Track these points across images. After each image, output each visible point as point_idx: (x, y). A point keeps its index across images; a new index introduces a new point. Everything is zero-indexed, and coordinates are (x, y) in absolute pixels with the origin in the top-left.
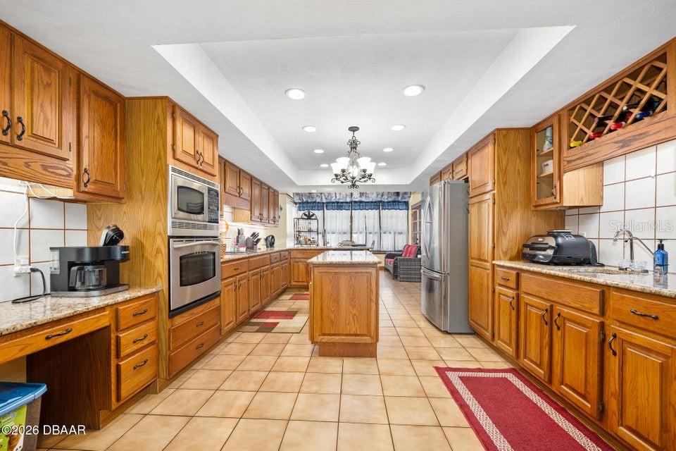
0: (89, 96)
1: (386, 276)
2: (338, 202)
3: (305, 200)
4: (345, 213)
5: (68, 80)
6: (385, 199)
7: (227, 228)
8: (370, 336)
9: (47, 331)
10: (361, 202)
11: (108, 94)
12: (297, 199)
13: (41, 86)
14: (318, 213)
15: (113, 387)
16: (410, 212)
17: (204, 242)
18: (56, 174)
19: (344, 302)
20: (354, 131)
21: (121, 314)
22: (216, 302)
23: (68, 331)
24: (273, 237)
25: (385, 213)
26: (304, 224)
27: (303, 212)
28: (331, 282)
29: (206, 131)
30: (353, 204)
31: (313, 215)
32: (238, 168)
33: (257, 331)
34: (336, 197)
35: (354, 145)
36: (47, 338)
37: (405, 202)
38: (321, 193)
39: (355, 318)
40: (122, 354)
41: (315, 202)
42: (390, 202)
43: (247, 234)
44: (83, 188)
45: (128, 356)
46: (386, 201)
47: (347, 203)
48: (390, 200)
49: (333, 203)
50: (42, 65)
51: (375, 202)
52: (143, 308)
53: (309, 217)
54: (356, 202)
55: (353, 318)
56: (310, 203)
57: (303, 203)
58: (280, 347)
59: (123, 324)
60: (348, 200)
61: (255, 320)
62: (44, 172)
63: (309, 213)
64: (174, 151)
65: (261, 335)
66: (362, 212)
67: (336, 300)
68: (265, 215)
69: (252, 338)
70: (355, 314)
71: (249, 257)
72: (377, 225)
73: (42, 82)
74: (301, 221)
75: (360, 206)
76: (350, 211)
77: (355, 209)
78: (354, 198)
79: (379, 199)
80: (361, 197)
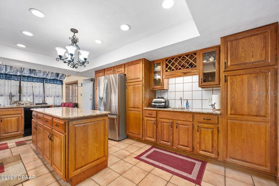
6: (49, 77)
16: (64, 86)
19: (91, 141)
20: (75, 32)
25: (48, 86)
30: (22, 77)
37: (60, 80)
46: (50, 78)
47: (16, 75)
48: (52, 78)
51: (41, 78)
54: (24, 76)
55: (96, 149)
60: (18, 74)
66: (29, 84)
70: (97, 147)
75: (28, 79)
76: (19, 82)
77: (23, 81)
78: (24, 73)
79: (44, 77)
80: (30, 73)
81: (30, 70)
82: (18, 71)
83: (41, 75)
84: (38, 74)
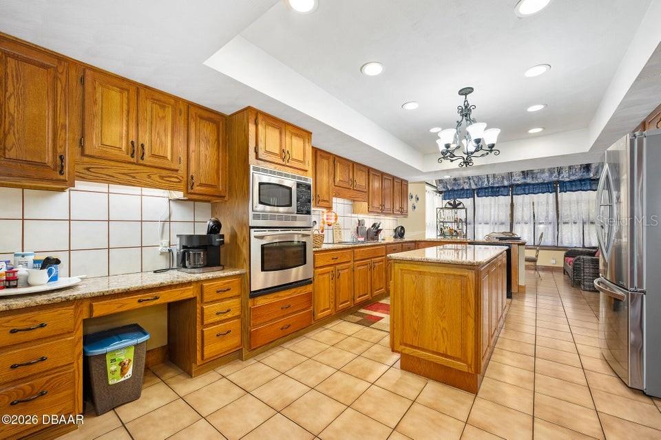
0: (195, 121)
1: (565, 280)
2: (492, 187)
3: (450, 188)
4: (504, 200)
5: (178, 111)
6: (565, 177)
7: (336, 219)
8: (465, 362)
9: (140, 296)
10: (526, 184)
11: (213, 116)
12: (441, 188)
13: (158, 119)
14: (467, 202)
15: (198, 347)
17: (291, 232)
18: (170, 181)
19: (430, 310)
20: (466, 95)
21: (205, 290)
22: (309, 288)
23: (156, 298)
24: (402, 228)
25: (565, 197)
26: (449, 214)
27: (448, 201)
28: (414, 283)
29: (294, 131)
30: (513, 188)
31: (460, 204)
32: (351, 161)
33: (358, 323)
34: (488, 181)
35: (466, 112)
36: (139, 301)
38: (469, 178)
39: (445, 334)
40: (205, 322)
41: (463, 189)
42: (574, 181)
43: (368, 224)
44: (190, 191)
45: (213, 324)
46: (567, 180)
47: (505, 187)
48: (573, 178)
49: (486, 188)
50: (158, 104)
51: (548, 183)
52: (227, 286)
53: (455, 206)
54: (518, 185)
55: (442, 332)
56: (458, 190)
57: (448, 191)
58: (366, 345)
59: (207, 297)
60: (506, 183)
61: (363, 311)
62: (160, 181)
63: (455, 202)
64: (256, 153)
65: (358, 327)
66: (527, 198)
67: (420, 305)
68: (388, 205)
69: (348, 328)
70: (444, 329)
71: (353, 248)
72: (552, 214)
73: (159, 117)
74: (446, 211)
75: (524, 190)
76: (510, 197)
77: (517, 194)
78: (515, 180)
79: (554, 178)
80: (525, 178)
81: (523, 172)
82: (503, 178)
83: (545, 177)
84: (538, 176)
